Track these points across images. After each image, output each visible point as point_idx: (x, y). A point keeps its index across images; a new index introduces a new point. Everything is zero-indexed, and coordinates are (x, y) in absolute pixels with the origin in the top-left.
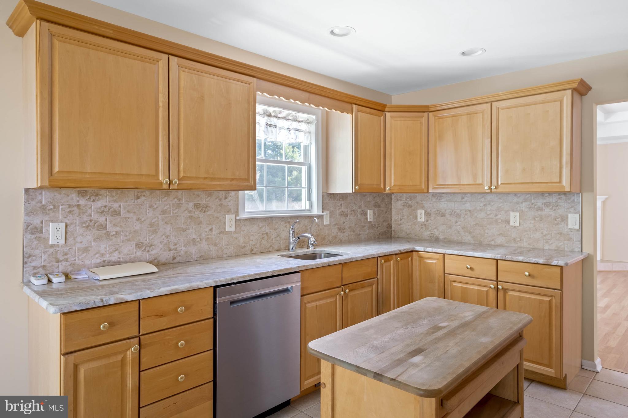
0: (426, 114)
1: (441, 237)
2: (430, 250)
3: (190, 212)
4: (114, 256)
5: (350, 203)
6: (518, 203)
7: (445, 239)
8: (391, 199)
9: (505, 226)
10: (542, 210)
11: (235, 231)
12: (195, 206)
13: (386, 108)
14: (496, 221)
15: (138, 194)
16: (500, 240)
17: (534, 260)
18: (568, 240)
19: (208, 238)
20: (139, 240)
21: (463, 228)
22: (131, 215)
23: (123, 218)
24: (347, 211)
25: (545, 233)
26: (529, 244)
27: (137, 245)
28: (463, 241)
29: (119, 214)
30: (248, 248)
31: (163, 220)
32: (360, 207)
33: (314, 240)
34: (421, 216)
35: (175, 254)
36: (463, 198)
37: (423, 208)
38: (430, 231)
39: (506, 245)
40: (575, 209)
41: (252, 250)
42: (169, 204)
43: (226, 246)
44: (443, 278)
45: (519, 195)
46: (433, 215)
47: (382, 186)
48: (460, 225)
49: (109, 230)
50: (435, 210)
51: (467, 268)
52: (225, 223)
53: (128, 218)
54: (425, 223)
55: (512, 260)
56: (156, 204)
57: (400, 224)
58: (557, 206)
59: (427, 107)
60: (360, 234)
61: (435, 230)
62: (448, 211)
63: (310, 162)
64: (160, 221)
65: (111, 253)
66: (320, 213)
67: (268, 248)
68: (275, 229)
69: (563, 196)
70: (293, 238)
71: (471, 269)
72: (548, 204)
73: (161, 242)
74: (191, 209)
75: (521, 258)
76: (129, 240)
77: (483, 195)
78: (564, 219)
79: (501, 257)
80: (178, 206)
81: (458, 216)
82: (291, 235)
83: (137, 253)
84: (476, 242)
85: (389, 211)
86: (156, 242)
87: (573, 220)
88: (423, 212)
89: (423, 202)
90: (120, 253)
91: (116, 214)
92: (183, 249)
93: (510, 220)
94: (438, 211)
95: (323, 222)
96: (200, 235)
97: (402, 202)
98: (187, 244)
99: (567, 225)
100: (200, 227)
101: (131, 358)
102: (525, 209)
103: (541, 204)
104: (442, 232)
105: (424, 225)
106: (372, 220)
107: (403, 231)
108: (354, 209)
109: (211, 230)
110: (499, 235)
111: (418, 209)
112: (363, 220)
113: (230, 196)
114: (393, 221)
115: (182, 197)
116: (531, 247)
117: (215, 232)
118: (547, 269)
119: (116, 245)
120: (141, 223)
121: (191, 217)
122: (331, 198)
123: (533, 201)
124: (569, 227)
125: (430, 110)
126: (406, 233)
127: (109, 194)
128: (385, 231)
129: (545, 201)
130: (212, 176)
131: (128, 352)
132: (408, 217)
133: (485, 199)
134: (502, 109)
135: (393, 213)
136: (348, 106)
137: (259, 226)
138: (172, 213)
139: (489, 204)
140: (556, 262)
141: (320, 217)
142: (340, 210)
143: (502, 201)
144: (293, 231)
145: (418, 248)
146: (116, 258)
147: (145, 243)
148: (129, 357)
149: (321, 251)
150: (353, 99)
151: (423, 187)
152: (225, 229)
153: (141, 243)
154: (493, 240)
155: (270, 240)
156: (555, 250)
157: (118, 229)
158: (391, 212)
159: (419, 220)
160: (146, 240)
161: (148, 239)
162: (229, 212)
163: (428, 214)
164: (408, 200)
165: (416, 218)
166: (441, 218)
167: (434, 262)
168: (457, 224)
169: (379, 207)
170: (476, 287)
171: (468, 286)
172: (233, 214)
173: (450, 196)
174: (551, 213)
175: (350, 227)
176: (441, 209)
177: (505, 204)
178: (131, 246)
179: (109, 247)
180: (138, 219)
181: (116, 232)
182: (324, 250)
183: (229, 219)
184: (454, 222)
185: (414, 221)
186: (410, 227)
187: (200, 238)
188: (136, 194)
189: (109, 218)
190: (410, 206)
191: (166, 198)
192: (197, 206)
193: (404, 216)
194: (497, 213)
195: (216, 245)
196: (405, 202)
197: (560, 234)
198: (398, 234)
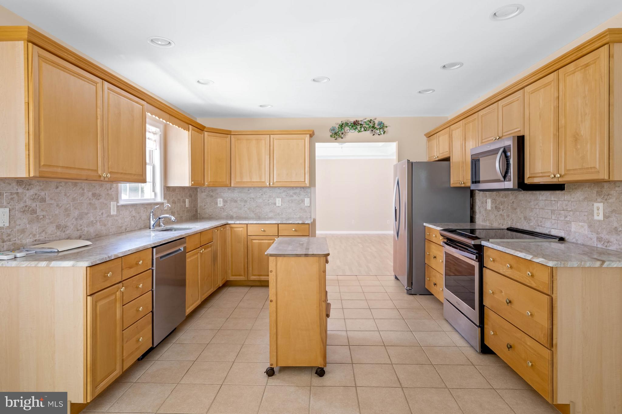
0: (229, 136)
1: (235, 216)
2: (238, 222)
3: (90, 199)
4: (42, 236)
5: (177, 194)
6: (280, 193)
7: (237, 217)
8: (197, 192)
9: (274, 207)
10: (292, 196)
11: (116, 215)
12: (92, 195)
13: (205, 129)
14: (269, 204)
15: (57, 184)
16: (271, 215)
17: (297, 222)
18: (305, 212)
19: (101, 220)
20: (58, 222)
21: (249, 209)
22: (53, 202)
23: (48, 204)
24: (176, 200)
25: (294, 209)
26: (286, 216)
27: (57, 226)
28: (249, 217)
29: (45, 201)
30: (124, 228)
31: (73, 206)
32: (182, 197)
33: (174, 218)
34: (220, 203)
35: (81, 234)
36: (249, 190)
37: (221, 197)
38: (227, 212)
39: (274, 217)
40: (308, 196)
41: (126, 229)
42: (77, 193)
43: (111, 227)
44: (246, 238)
45: (281, 189)
46: (229, 202)
47: (203, 183)
48: (246, 207)
49: (39, 215)
50: (230, 198)
51: (262, 230)
52: (110, 208)
53: (51, 204)
54: (223, 207)
55: (286, 223)
56: (68, 193)
57: (204, 209)
58: (300, 194)
59: (230, 131)
60: (182, 217)
61: (231, 212)
62: (239, 199)
63: (154, 163)
64: (71, 207)
65: (40, 233)
66: (163, 201)
67: (135, 227)
68: (139, 213)
69: (302, 189)
70: (153, 219)
71: (264, 231)
72: (295, 193)
73: (72, 224)
74: (90, 197)
75: (290, 222)
76: (51, 223)
77: (261, 188)
78: (303, 201)
79: (281, 222)
80: (83, 195)
81: (246, 201)
82: (152, 217)
83: (57, 233)
84: (257, 217)
85: (196, 200)
86: (69, 224)
87: (307, 201)
88: (222, 200)
89: (222, 193)
90: (46, 233)
91: (43, 201)
92: (86, 229)
93: (276, 203)
94: (232, 199)
96: (96, 218)
97: (206, 193)
98: (88, 226)
99: (304, 204)
100: (95, 212)
101: (119, 297)
102: (284, 196)
103: (292, 193)
104: (235, 212)
105: (222, 208)
106: (188, 206)
107: (206, 213)
108: (179, 198)
109: (102, 214)
110: (270, 212)
111: (218, 198)
112: (183, 206)
113: (113, 187)
114: (198, 207)
115: (85, 187)
116: (287, 217)
117: (105, 215)
118: (303, 226)
119: (43, 226)
120: (59, 209)
121: (90, 204)
122: (167, 190)
123: (288, 192)
124: (305, 205)
125: (232, 134)
126: (209, 215)
127: (38, 184)
128: (194, 214)
129: (294, 192)
130: (125, 172)
131: (117, 293)
132: (210, 204)
133: (262, 191)
134: (276, 139)
135: (199, 201)
136: (186, 125)
137: (130, 210)
138: (79, 201)
139: (264, 194)
140: (307, 222)
141: (162, 204)
142: (172, 199)
143: (271, 192)
144: (153, 213)
145: (230, 222)
146: (43, 237)
147: (62, 225)
148: (118, 296)
149: (171, 227)
150: (191, 121)
151: (228, 183)
152: (110, 213)
153: (60, 224)
154: (267, 215)
155: (136, 222)
156: (299, 218)
157: (44, 213)
158: (197, 200)
159: (219, 205)
160: (63, 223)
161: (64, 222)
162: (112, 199)
163: (225, 202)
164: (210, 192)
165: (217, 204)
166: (235, 203)
167: (241, 229)
168: (245, 207)
169: (191, 197)
170: (267, 241)
171: (262, 241)
172: (115, 201)
173: (240, 189)
174: (297, 198)
175: (177, 211)
176: (224, 198)
177: (273, 193)
178: (53, 228)
179: (38, 228)
180: (57, 205)
181: (43, 215)
182: (173, 227)
183: (113, 204)
184: (243, 206)
185: (215, 206)
186: (212, 210)
187: (96, 220)
188: (56, 184)
189: (38, 203)
190: (212, 196)
191: (75, 188)
192: (94, 195)
193: (207, 203)
194: (269, 199)
195: (105, 226)
196: (208, 194)
197: (301, 209)
198: (203, 216)
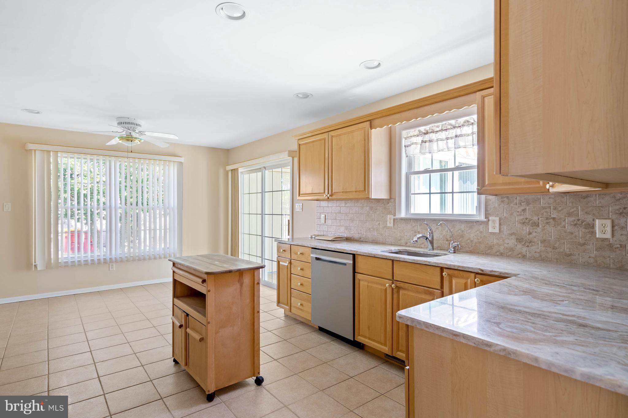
3: (368, 212)
11: (393, 227)
12: (370, 209)
19: (377, 229)
29: (340, 212)
43: (388, 237)
52: (387, 221)
66: (483, 218)
95: (489, 229)
109: (379, 224)
113: (391, 202)
117: (381, 226)
120: (347, 217)
121: (368, 215)
137: (412, 225)
141: (483, 223)
142: (522, 217)
152: (387, 225)
157: (339, 219)
172: (392, 214)
183: (390, 219)
195: (382, 235)
